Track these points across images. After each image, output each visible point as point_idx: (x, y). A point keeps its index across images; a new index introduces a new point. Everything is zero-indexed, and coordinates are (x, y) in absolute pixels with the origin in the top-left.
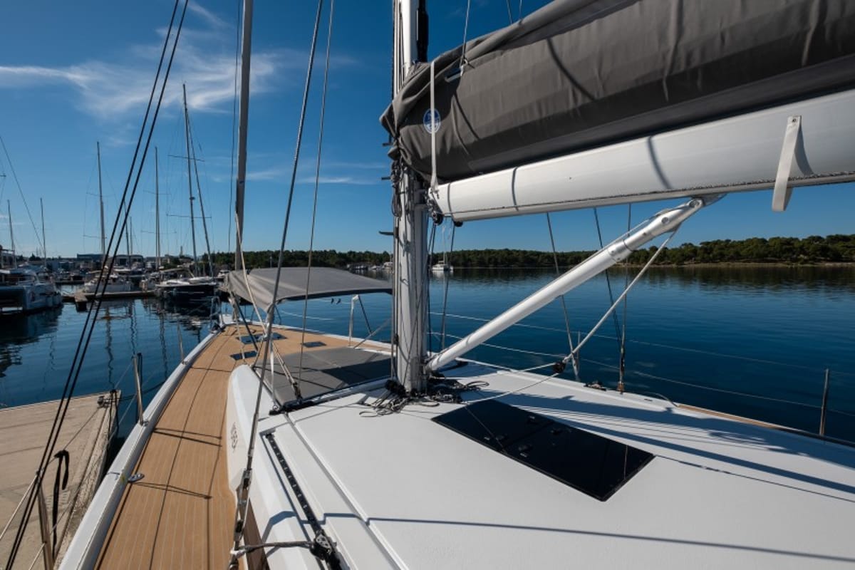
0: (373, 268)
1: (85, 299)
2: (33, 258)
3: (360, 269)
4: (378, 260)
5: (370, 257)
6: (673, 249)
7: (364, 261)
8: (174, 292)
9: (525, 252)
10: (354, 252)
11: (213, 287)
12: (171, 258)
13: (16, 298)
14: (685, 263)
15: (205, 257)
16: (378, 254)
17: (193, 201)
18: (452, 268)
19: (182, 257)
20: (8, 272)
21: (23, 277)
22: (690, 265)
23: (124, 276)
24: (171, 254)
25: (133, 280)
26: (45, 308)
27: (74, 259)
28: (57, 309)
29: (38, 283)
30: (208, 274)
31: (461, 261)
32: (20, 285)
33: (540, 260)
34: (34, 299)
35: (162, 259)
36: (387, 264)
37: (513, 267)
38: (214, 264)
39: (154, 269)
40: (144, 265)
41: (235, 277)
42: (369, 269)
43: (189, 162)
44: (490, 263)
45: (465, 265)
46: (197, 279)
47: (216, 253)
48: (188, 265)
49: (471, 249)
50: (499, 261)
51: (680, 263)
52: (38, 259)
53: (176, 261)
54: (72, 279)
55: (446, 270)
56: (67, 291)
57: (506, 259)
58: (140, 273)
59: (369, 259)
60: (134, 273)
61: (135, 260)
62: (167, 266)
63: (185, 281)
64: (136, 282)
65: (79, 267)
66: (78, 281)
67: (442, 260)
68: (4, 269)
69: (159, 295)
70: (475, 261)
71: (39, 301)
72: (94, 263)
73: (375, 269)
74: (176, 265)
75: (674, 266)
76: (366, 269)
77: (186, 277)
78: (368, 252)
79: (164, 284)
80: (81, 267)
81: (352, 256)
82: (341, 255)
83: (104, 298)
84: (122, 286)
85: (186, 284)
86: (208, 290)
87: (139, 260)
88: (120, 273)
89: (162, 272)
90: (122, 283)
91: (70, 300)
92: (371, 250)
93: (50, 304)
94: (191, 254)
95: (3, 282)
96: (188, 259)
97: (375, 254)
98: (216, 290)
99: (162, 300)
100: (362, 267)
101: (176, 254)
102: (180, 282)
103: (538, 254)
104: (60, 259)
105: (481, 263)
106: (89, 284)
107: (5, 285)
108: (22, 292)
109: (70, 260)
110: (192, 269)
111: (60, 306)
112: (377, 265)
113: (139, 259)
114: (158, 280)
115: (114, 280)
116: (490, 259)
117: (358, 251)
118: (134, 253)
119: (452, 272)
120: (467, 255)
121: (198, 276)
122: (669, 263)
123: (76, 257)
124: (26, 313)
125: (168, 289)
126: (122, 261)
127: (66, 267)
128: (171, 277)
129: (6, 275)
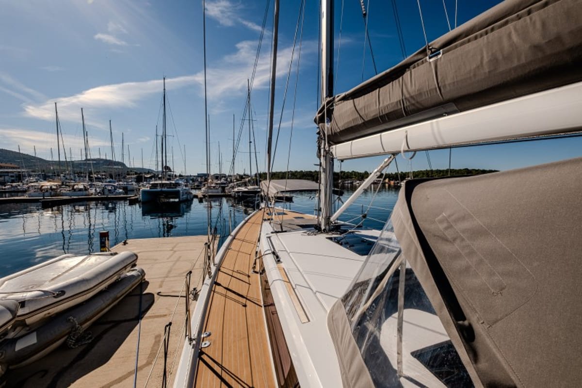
1: (202, 196)
2: (180, 176)
3: (348, 183)
4: (360, 177)
5: (355, 175)
7: (351, 178)
8: (240, 194)
10: (344, 172)
11: (258, 192)
12: (240, 175)
13: (176, 194)
15: (256, 175)
16: (361, 173)
17: (251, 144)
19: (245, 175)
21: (179, 185)
23: (219, 185)
24: (239, 173)
25: (222, 187)
26: (187, 200)
27: (196, 176)
29: (184, 188)
30: (257, 185)
32: (178, 189)
34: (183, 196)
35: (235, 176)
39: (231, 182)
40: (226, 180)
41: (264, 183)
42: (354, 183)
43: (249, 122)
46: (252, 187)
47: (262, 172)
48: (247, 180)
52: (182, 176)
53: (241, 177)
54: (196, 187)
56: (194, 192)
58: (224, 184)
59: (354, 176)
60: (222, 184)
61: (223, 177)
62: (237, 180)
63: (246, 188)
64: (223, 189)
65: (198, 181)
66: (198, 188)
67: (409, 177)
68: (173, 180)
69: (233, 195)
71: (185, 197)
72: (205, 177)
73: (358, 183)
74: (241, 179)
76: (352, 183)
77: (246, 186)
78: (353, 172)
79: (236, 190)
80: (199, 180)
81: (343, 174)
82: (336, 174)
83: (210, 196)
84: (217, 191)
85: (246, 190)
86: (255, 193)
88: (217, 184)
89: (235, 183)
90: (217, 189)
91: (196, 197)
92: (356, 171)
93: (189, 198)
94: (249, 174)
95: (172, 187)
96: (248, 176)
97: (358, 173)
98: (260, 194)
99: (234, 198)
100: (349, 182)
101: (242, 173)
102: (243, 189)
104: (191, 176)
106: (203, 189)
107: (173, 188)
108: (179, 191)
109: (194, 176)
110: (249, 181)
111: (192, 200)
112: (359, 180)
113: (225, 176)
114: (233, 187)
115: (214, 187)
117: (346, 171)
118: (223, 173)
121: (252, 186)
123: (197, 175)
124: (180, 202)
125: (238, 192)
126: (217, 177)
127: (193, 180)
128: (239, 186)
129: (173, 183)
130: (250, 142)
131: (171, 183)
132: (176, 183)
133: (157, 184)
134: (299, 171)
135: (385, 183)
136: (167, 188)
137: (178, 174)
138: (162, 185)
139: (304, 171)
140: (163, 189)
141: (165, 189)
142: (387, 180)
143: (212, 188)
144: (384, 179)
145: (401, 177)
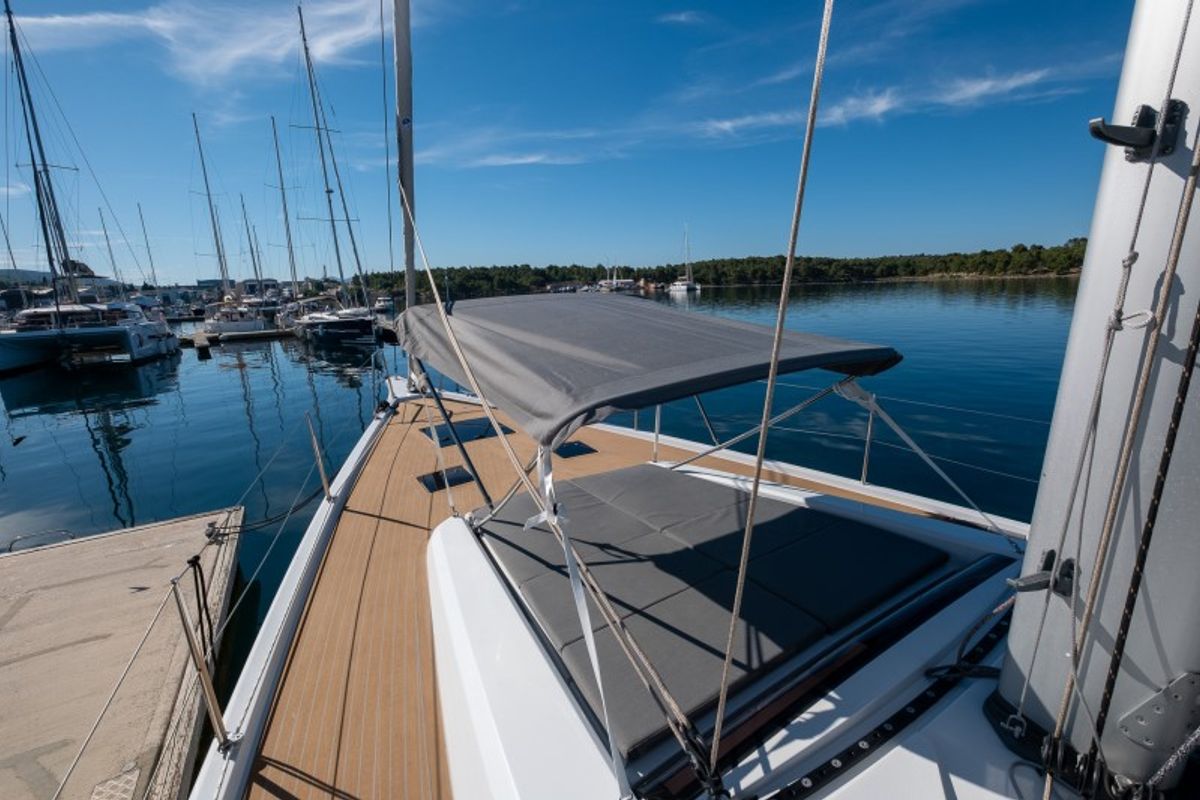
0: (584, 290)
1: (206, 343)
2: (146, 287)
3: (565, 292)
4: (589, 278)
5: (579, 273)
6: (1054, 249)
7: (571, 279)
8: (319, 330)
9: (809, 260)
10: (556, 267)
11: (370, 323)
12: (313, 281)
13: (119, 342)
14: (1072, 270)
15: (356, 279)
16: (590, 269)
17: (332, 195)
18: (698, 287)
19: (327, 280)
20: (104, 307)
21: (124, 314)
23: (255, 309)
24: (311, 277)
25: (266, 314)
26: (157, 357)
27: (194, 287)
28: (174, 356)
29: (145, 322)
30: (362, 304)
31: (711, 275)
32: (123, 325)
33: (831, 272)
34: (141, 344)
35: (300, 284)
36: (602, 282)
38: (368, 289)
39: (291, 299)
40: (280, 293)
42: (578, 291)
43: (319, 135)
44: (755, 278)
45: (717, 281)
46: (348, 311)
47: (369, 273)
48: (333, 292)
49: (726, 258)
50: (769, 274)
52: (152, 288)
53: (319, 286)
54: (193, 316)
55: (690, 290)
56: (187, 331)
57: (779, 272)
58: (274, 304)
59: (577, 276)
60: (267, 304)
61: (267, 287)
62: (307, 294)
63: (332, 314)
64: (270, 316)
65: (201, 297)
66: (198, 316)
67: (684, 275)
68: (101, 303)
69: (300, 334)
70: (733, 275)
71: (149, 347)
72: (213, 289)
73: (586, 291)
74: (318, 291)
75: (1053, 275)
76: (574, 291)
77: (333, 308)
78: (575, 266)
79: (306, 319)
80: (204, 297)
81: (553, 272)
82: (539, 272)
83: (231, 340)
84: (252, 323)
85: (334, 318)
86: (364, 326)
87: (274, 286)
88: (250, 305)
89: (301, 302)
90: (251, 319)
91: (189, 343)
92: (579, 264)
93: (164, 350)
94: (337, 276)
95: (101, 321)
96: (334, 283)
97: (586, 270)
98: (374, 327)
99: (306, 342)
100: (568, 288)
101: (318, 276)
102: (326, 316)
103: (830, 262)
104: (178, 287)
105: (742, 278)
106: (211, 321)
107: (102, 325)
108: (124, 335)
109: (189, 287)
110: (340, 297)
111: (178, 353)
112: (589, 284)
113: (272, 284)
114: (297, 314)
115: (242, 314)
116: (755, 272)
117: (561, 265)
118: (265, 277)
119: (699, 292)
120: (719, 266)
121: (348, 307)
122: (1045, 272)
123: (196, 284)
124: (136, 363)
125: (312, 326)
126: (252, 287)
127: (185, 297)
128: (314, 309)
129: (103, 312)
130: (329, 192)
131: (96, 312)
132: (111, 311)
133: (47, 315)
134: (457, 266)
135: (639, 288)
136: (82, 326)
137: (139, 283)
138: (63, 317)
139: (468, 268)
140: (68, 330)
141: (76, 329)
142: (642, 283)
143: (234, 317)
144: (637, 280)
145: (668, 275)
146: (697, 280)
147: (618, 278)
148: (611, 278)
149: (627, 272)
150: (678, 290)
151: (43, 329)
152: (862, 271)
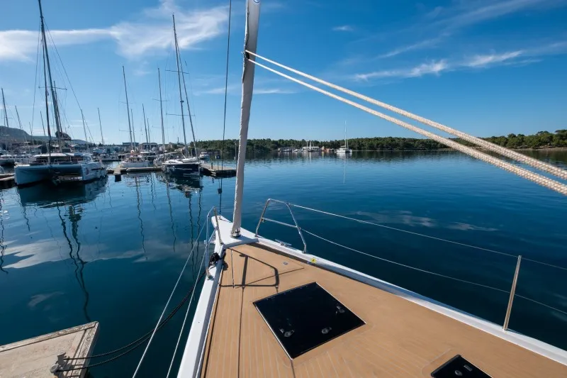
0: (296, 151)
1: (119, 173)
3: (287, 152)
4: (298, 145)
5: (293, 143)
6: (530, 137)
7: (289, 146)
8: (173, 168)
9: (404, 139)
10: (283, 140)
11: (197, 165)
12: (172, 144)
13: (78, 171)
14: (542, 147)
15: (192, 143)
16: (299, 141)
18: (351, 151)
19: (179, 144)
20: (73, 155)
21: (81, 158)
22: (545, 149)
23: (145, 157)
24: (172, 142)
25: (149, 159)
26: (95, 179)
27: (121, 145)
28: (103, 179)
29: (92, 162)
30: (194, 155)
31: (357, 146)
32: (80, 164)
33: (415, 146)
34: (87, 173)
35: (166, 145)
36: (304, 148)
37: (396, 150)
38: (197, 148)
39: (162, 152)
40: (158, 149)
42: (293, 152)
43: (179, 74)
44: (378, 147)
45: (359, 148)
46: (187, 159)
48: (181, 149)
49: (364, 138)
50: (385, 146)
51: (537, 147)
52: (103, 145)
53: (175, 146)
54: (118, 158)
55: (347, 152)
57: (390, 144)
58: (154, 154)
59: (292, 145)
60: (151, 154)
61: (152, 146)
63: (180, 160)
64: (151, 160)
65: (123, 151)
66: (120, 159)
67: (343, 145)
68: (72, 152)
69: (164, 170)
70: (367, 146)
71: (91, 175)
74: (174, 149)
75: (531, 149)
76: (291, 151)
77: (180, 158)
78: (292, 140)
79: (167, 162)
81: (281, 142)
82: (275, 142)
83: (132, 171)
84: (143, 163)
85: (180, 163)
86: (195, 167)
87: (155, 146)
88: (144, 154)
89: (166, 154)
90: (143, 161)
91: (111, 172)
92: (294, 139)
93: (99, 176)
94: (184, 142)
95: (70, 161)
96: (182, 145)
97: (297, 141)
98: (199, 168)
99: (167, 174)
100: (288, 150)
101: (175, 142)
102: (177, 162)
103: (415, 140)
105: (371, 147)
106: (124, 162)
107: (70, 164)
108: (80, 168)
109: (118, 146)
110: (184, 152)
111: (106, 177)
112: (298, 148)
113: (155, 145)
114: (163, 160)
115: (138, 159)
116: (378, 144)
117: (285, 139)
118: (151, 142)
119: (351, 154)
120: (360, 141)
121: (188, 157)
122: (526, 147)
124: (85, 181)
125: (169, 166)
126: (146, 146)
128: (172, 158)
129: (72, 157)
130: (182, 102)
131: (68, 157)
132: (76, 156)
133: (46, 158)
135: (322, 151)
136: (60, 164)
138: (53, 159)
140: (54, 165)
141: (58, 165)
142: (323, 148)
143: (135, 160)
144: (320, 147)
145: (336, 145)
146: (350, 148)
147: (312, 146)
148: (309, 146)
149: (316, 143)
150: (341, 152)
151: (42, 165)
152: (430, 145)
